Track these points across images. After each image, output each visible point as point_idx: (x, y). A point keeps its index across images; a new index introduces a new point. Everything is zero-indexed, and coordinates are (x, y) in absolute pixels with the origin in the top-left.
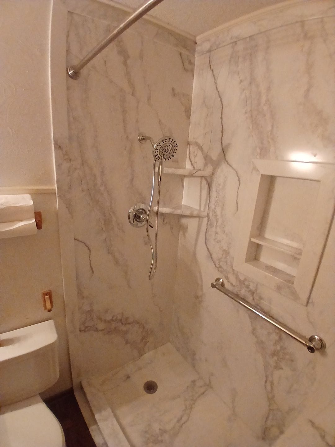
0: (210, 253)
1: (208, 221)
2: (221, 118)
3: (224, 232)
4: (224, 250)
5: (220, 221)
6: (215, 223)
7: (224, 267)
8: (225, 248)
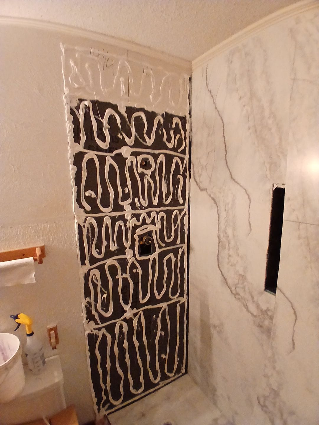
0: (225, 278)
1: (219, 243)
2: (224, 136)
3: (238, 255)
4: (242, 276)
5: (232, 243)
6: (227, 245)
7: (242, 294)
8: (241, 273)
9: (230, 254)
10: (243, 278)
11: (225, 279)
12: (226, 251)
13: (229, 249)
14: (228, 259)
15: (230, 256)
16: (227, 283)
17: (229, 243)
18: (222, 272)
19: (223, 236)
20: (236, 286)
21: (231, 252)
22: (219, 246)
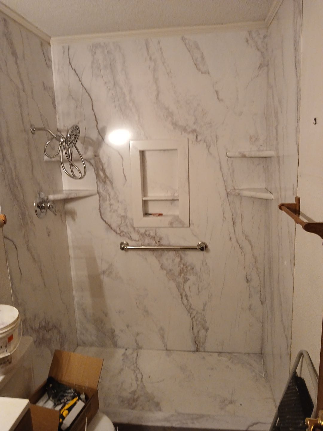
1: (100, 197)
2: (93, 109)
3: (118, 201)
4: (123, 216)
5: (112, 194)
6: (108, 197)
7: (126, 230)
8: (123, 214)
9: (111, 203)
10: (125, 217)
11: (109, 225)
12: (108, 202)
13: (110, 200)
14: (110, 208)
15: (111, 205)
16: (111, 228)
17: (109, 195)
18: (105, 222)
19: (103, 191)
20: (119, 226)
21: (112, 201)
22: (99, 200)
